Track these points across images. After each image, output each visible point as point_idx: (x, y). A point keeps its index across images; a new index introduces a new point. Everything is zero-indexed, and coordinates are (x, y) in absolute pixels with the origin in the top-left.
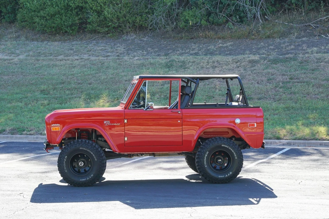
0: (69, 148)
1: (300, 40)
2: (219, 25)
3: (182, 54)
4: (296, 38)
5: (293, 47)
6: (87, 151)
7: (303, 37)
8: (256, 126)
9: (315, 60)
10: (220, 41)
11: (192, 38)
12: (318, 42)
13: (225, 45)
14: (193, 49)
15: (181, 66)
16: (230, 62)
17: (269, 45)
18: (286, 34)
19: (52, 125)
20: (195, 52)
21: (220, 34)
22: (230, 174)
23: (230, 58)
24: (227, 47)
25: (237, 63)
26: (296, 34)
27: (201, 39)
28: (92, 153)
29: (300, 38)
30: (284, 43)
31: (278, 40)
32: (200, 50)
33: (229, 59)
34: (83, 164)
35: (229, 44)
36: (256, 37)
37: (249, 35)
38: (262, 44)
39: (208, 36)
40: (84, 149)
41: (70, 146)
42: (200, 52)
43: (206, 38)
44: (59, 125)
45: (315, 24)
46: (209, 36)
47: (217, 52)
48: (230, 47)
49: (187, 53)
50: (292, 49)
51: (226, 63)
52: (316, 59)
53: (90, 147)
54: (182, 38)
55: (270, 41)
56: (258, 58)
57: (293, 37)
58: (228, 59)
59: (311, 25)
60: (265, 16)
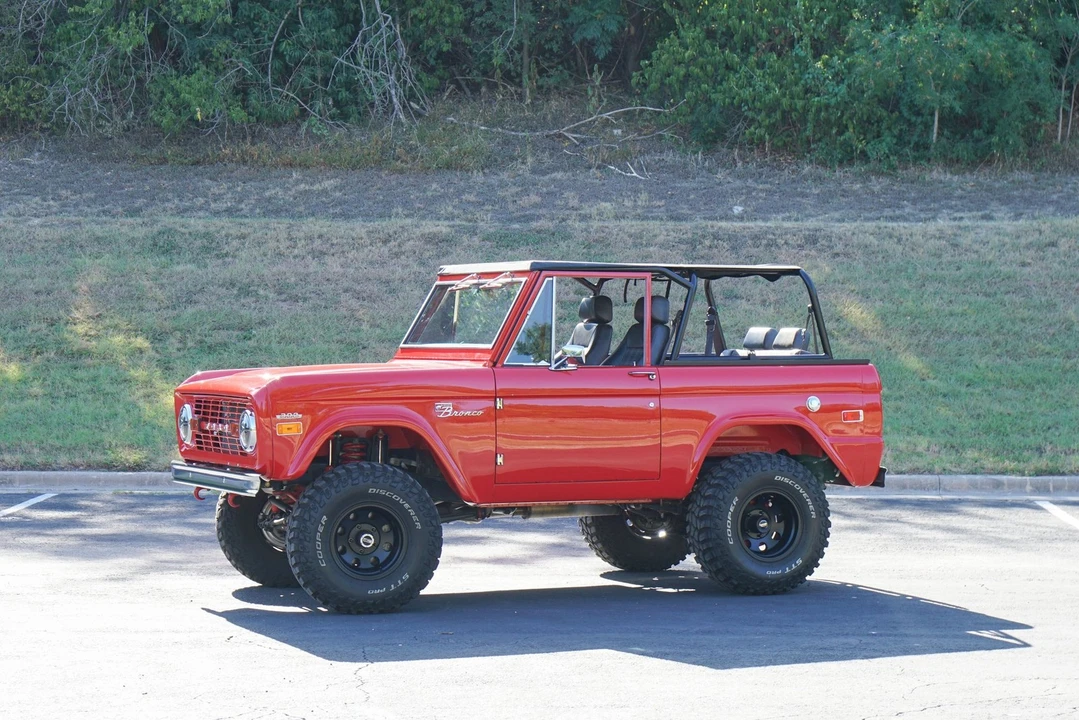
0: (333, 491)
1: (547, 177)
2: (277, 122)
3: (185, 210)
4: (534, 171)
5: (535, 198)
6: (390, 499)
7: (555, 169)
8: (862, 419)
9: (626, 237)
10: (294, 174)
11: (197, 163)
12: (603, 185)
13: (317, 187)
14: (217, 198)
15: (206, 249)
16: (362, 238)
17: (459, 193)
18: (499, 159)
19: (278, 417)
20: (225, 205)
21: (290, 152)
22: (796, 565)
23: (359, 228)
24: (325, 192)
25: (385, 242)
26: (530, 160)
27: (231, 166)
28: (407, 506)
29: (544, 173)
30: (503, 185)
31: (478, 177)
32: (241, 201)
33: (358, 230)
34: (372, 542)
35: (328, 184)
36: (409, 166)
37: (383, 159)
38: (434, 186)
39: (252, 156)
40: (382, 492)
41: (335, 483)
42: (243, 206)
43: (245, 162)
44: (300, 416)
45: (576, 133)
46: (255, 157)
47: (302, 208)
48: (338, 194)
49: (201, 208)
50: (535, 206)
51: (350, 241)
52: (630, 236)
53: (401, 485)
54: (164, 161)
55: (456, 177)
56: (449, 230)
57: (524, 170)
58: (353, 230)
59: (566, 134)
60: (412, 103)
